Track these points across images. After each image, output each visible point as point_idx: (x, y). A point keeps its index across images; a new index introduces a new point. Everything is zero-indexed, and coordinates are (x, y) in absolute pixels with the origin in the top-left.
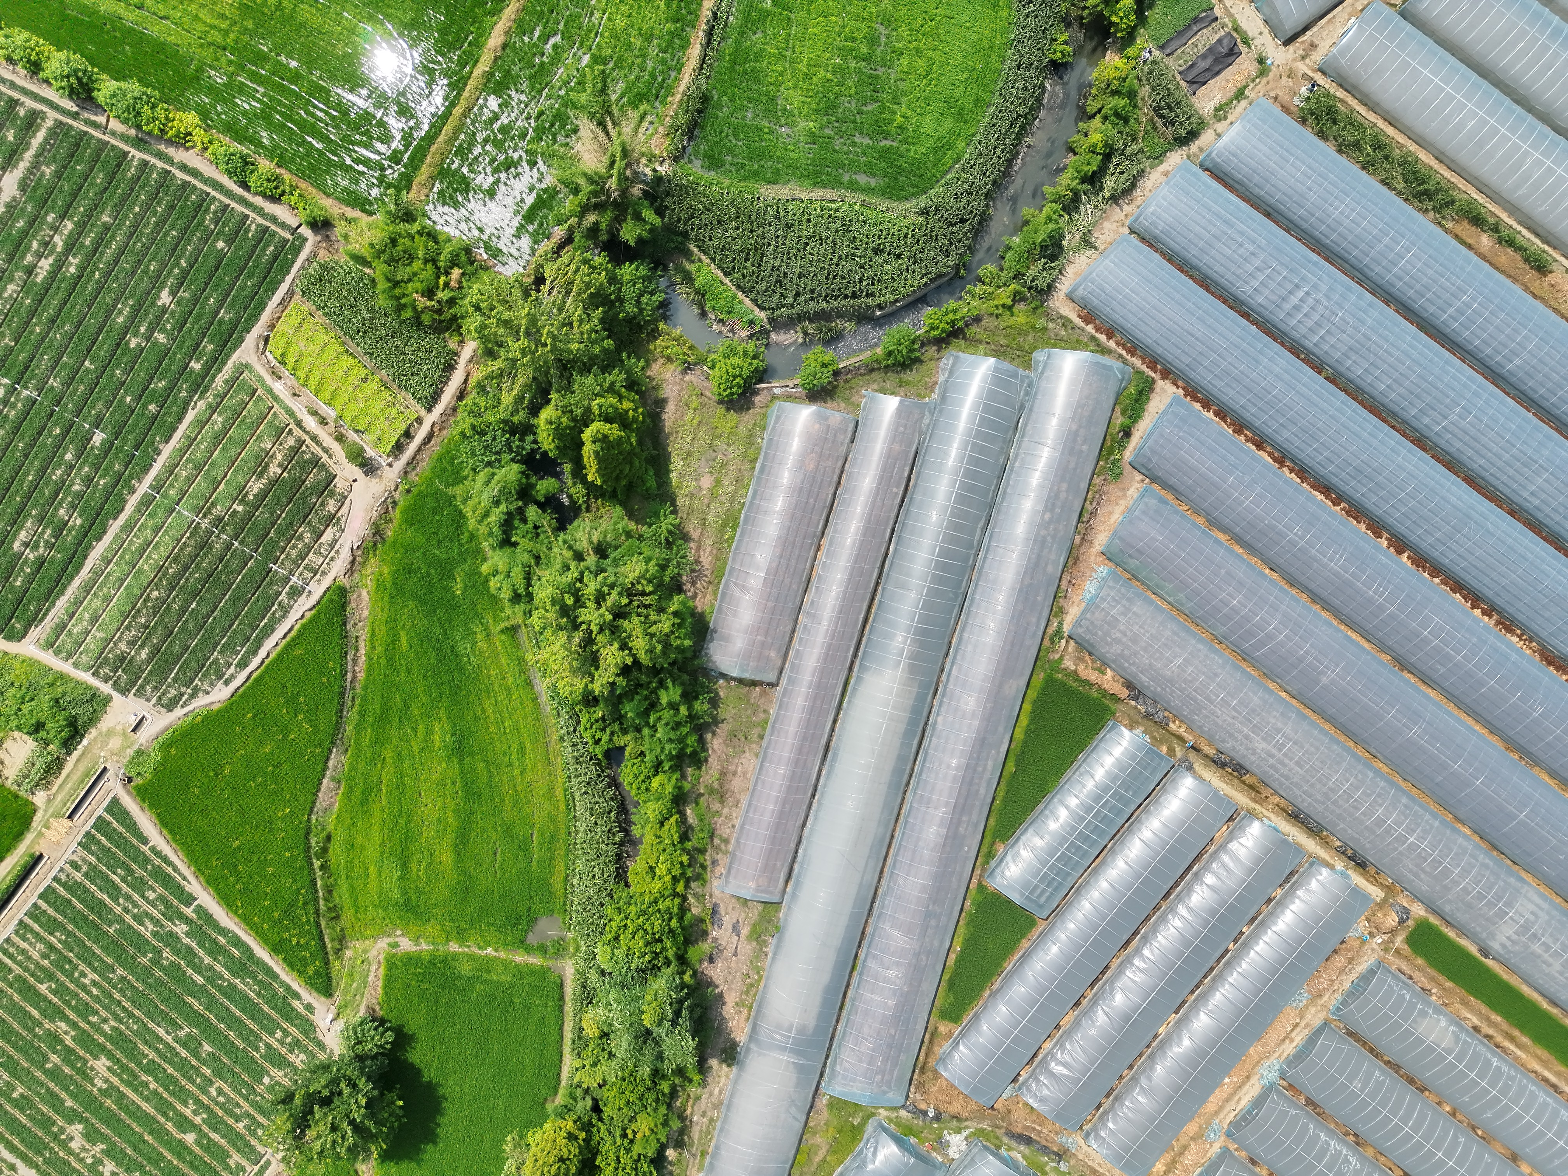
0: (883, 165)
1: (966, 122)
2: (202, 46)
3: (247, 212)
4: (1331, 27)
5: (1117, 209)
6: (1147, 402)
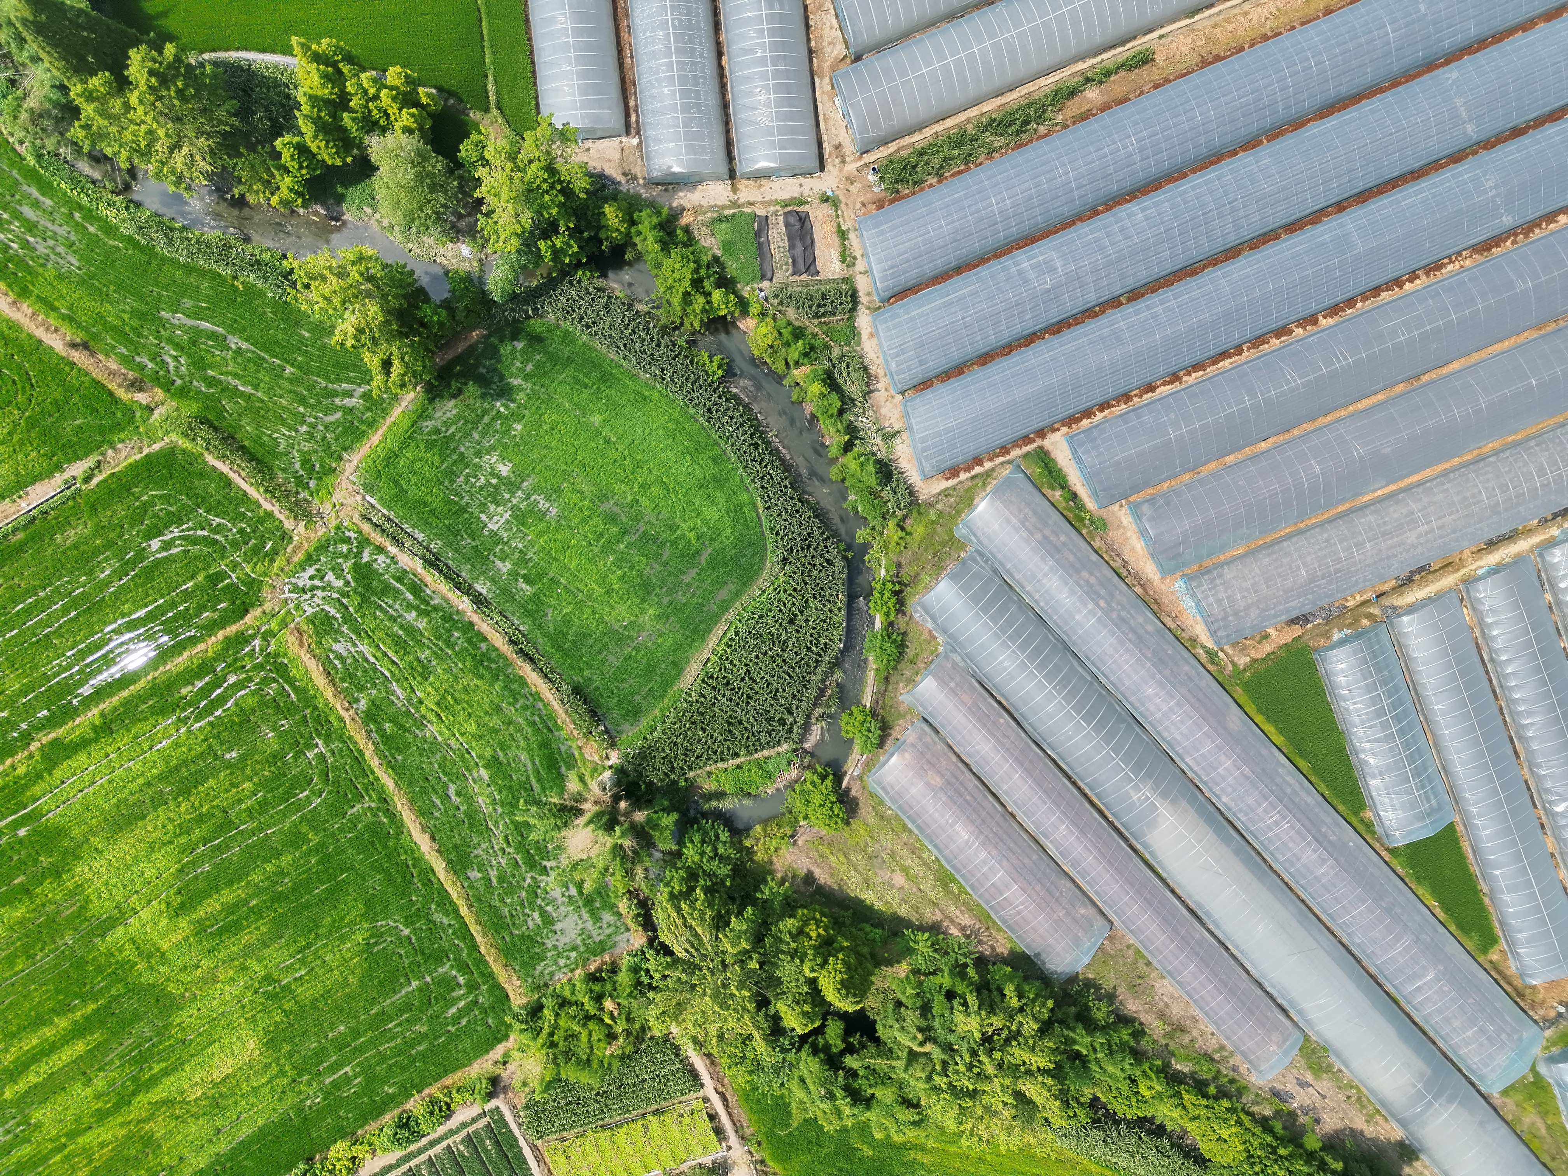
0: (722, 570)
1: (727, 480)
2: (280, 1099)
3: (444, 1144)
4: (831, 123)
5: (876, 394)
6: (1056, 464)
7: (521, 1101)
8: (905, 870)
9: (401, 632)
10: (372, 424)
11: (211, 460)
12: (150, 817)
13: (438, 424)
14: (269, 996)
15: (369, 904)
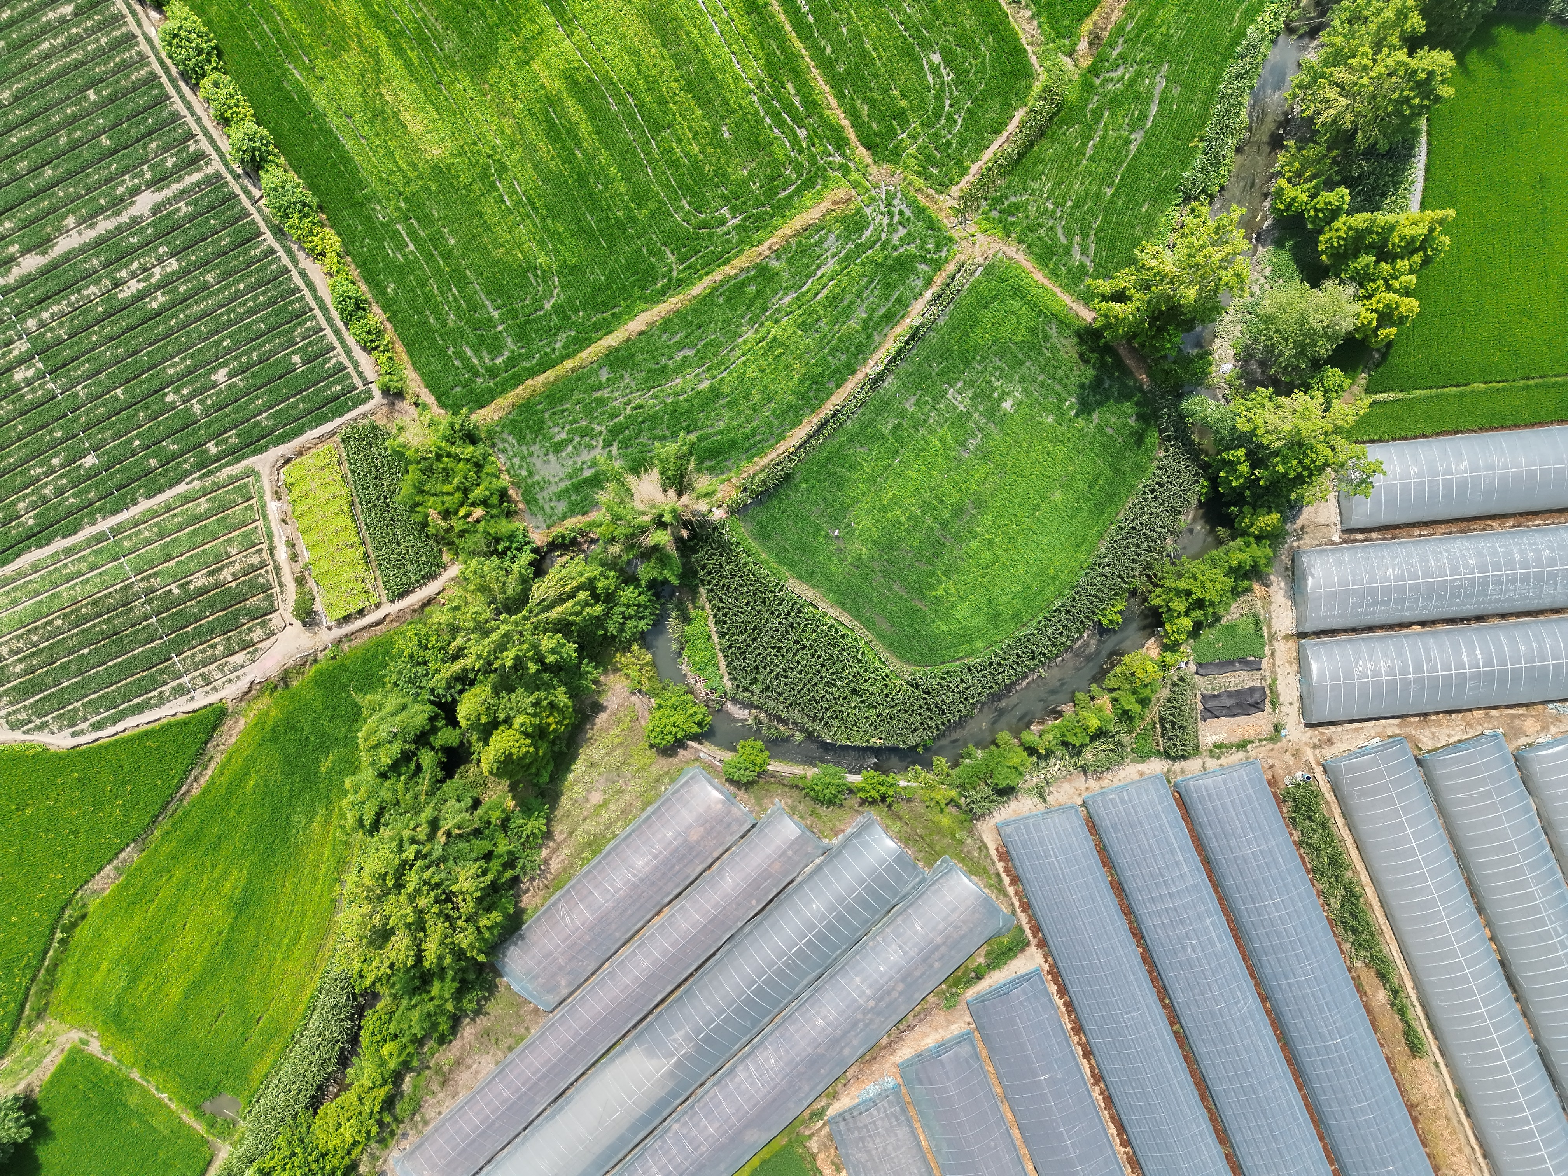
0: (906, 621)
1: (996, 628)
2: (381, 180)
3: (337, 344)
4: (1356, 735)
5: (1082, 779)
6: (1011, 959)
7: (379, 420)
8: (605, 804)
9: (846, 303)
10: (1054, 274)
11: (1020, 115)
12: (665, 52)
13: (1054, 340)
14: (485, 170)
15: (575, 269)
